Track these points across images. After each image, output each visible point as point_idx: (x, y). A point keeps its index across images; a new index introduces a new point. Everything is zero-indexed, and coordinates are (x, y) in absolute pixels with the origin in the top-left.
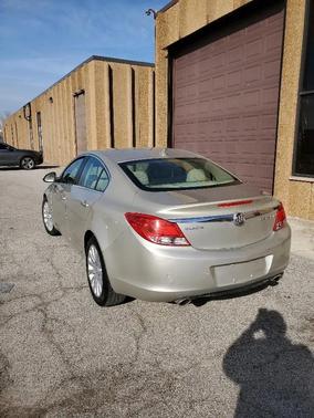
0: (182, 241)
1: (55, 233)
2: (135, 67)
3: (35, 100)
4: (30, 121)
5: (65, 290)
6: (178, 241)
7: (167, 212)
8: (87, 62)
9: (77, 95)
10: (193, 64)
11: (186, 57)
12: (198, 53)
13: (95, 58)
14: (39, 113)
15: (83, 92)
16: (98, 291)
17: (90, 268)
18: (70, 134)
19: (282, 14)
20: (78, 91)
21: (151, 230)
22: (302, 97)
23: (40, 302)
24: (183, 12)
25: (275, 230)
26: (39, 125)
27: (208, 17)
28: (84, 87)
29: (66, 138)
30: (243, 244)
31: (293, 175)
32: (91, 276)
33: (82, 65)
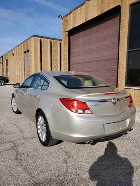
0: (89, 112)
1: (18, 112)
2: (52, 41)
3: (5, 54)
4: (3, 64)
5: (26, 139)
6: (87, 111)
7: (81, 97)
8: (31, 37)
9: (25, 52)
10: (79, 38)
11: (76, 35)
12: (81, 34)
13: (34, 36)
14: (7, 60)
15: (28, 51)
16: (44, 139)
17: (39, 127)
18: (21, 70)
19: (118, 17)
20: (26, 50)
21: (73, 106)
22: (128, 52)
23: (13, 145)
24: (75, 17)
25: (129, 107)
26: (7, 66)
27: (86, 18)
28: (29, 49)
29: (19, 71)
30: (116, 113)
31: (126, 86)
32: (39, 132)
33: (28, 39)
